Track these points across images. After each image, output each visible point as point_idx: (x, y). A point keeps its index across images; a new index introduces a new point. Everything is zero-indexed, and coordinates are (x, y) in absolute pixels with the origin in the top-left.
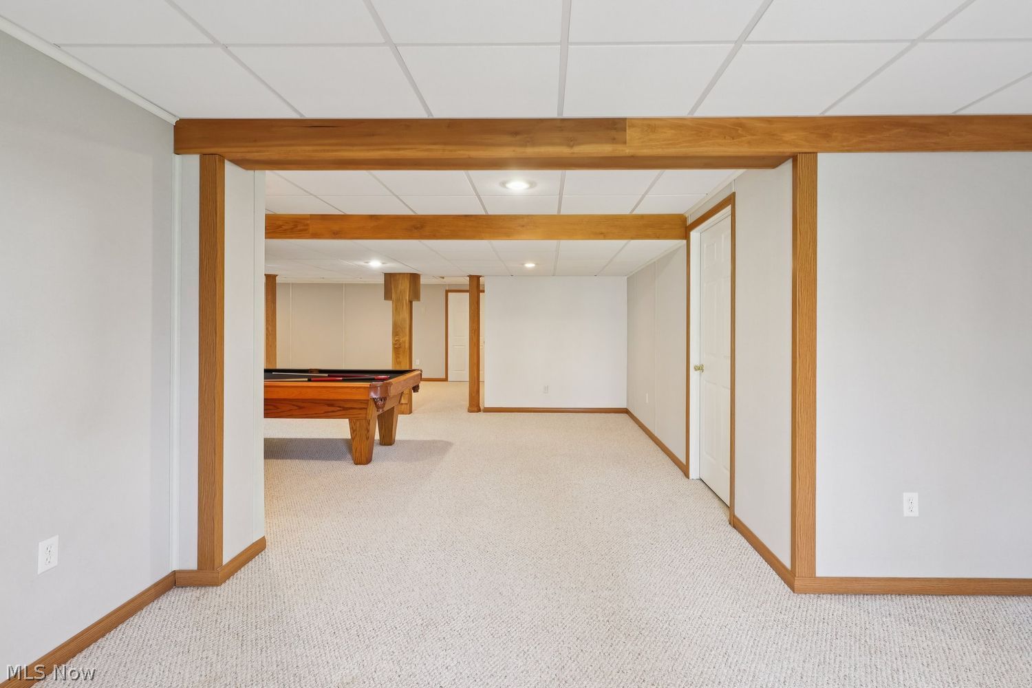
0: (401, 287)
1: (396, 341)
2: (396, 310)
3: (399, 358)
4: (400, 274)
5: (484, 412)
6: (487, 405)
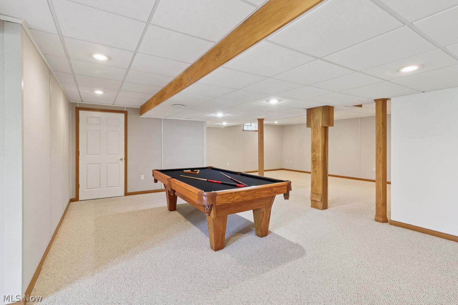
0: (316, 118)
1: (314, 156)
2: (314, 134)
3: (315, 168)
4: (316, 108)
5: (390, 224)
6: (393, 218)
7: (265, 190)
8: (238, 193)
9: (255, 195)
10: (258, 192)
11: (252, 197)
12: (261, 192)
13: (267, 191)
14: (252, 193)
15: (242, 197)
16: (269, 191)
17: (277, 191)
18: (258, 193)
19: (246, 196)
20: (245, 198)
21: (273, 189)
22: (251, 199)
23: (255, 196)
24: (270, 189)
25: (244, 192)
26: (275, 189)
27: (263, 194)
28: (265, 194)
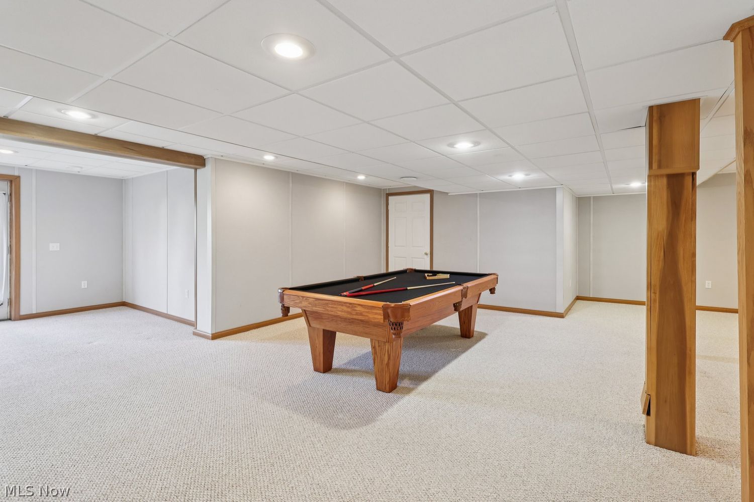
7: (342, 305)
8: (306, 299)
9: (327, 308)
10: (332, 304)
11: (323, 310)
12: (335, 306)
13: (345, 308)
14: (324, 304)
15: (310, 306)
16: (349, 310)
17: (364, 314)
18: (332, 307)
19: (315, 305)
20: (314, 308)
21: (355, 307)
22: (321, 312)
23: (328, 310)
24: (351, 306)
25: (314, 300)
26: (359, 309)
27: (339, 311)
28: (342, 311)
